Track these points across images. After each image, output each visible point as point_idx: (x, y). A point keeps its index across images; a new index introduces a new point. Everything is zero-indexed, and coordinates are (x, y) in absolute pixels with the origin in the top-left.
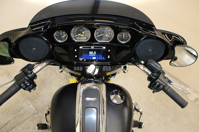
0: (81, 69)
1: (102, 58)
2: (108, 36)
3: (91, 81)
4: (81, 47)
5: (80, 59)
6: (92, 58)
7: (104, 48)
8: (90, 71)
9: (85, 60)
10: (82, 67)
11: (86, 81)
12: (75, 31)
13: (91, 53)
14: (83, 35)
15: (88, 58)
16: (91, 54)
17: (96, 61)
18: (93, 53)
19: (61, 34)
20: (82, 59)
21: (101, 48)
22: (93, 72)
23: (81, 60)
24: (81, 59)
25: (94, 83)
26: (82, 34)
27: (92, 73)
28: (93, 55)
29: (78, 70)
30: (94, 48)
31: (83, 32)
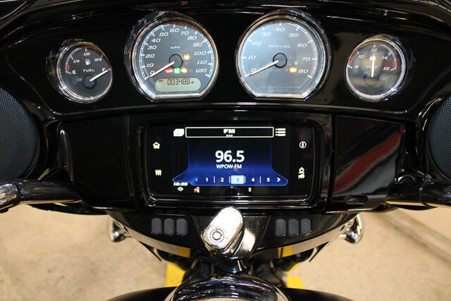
0: (182, 227)
1: (274, 180)
2: (301, 71)
3: (227, 286)
4: (179, 133)
5: (177, 184)
6: (227, 180)
7: (281, 132)
8: (217, 236)
9: (197, 190)
10: (184, 221)
11: (205, 288)
12: (151, 52)
13: (223, 156)
14: (184, 70)
15: (211, 180)
16: (223, 162)
17: (246, 193)
18: (234, 156)
19: (88, 67)
20: (186, 184)
21: (269, 132)
22: (232, 241)
23: (180, 189)
24: (180, 185)
25: (241, 296)
26: (181, 64)
27: (228, 246)
28: (230, 166)
29: (169, 231)
30: (238, 132)
31: (187, 57)
